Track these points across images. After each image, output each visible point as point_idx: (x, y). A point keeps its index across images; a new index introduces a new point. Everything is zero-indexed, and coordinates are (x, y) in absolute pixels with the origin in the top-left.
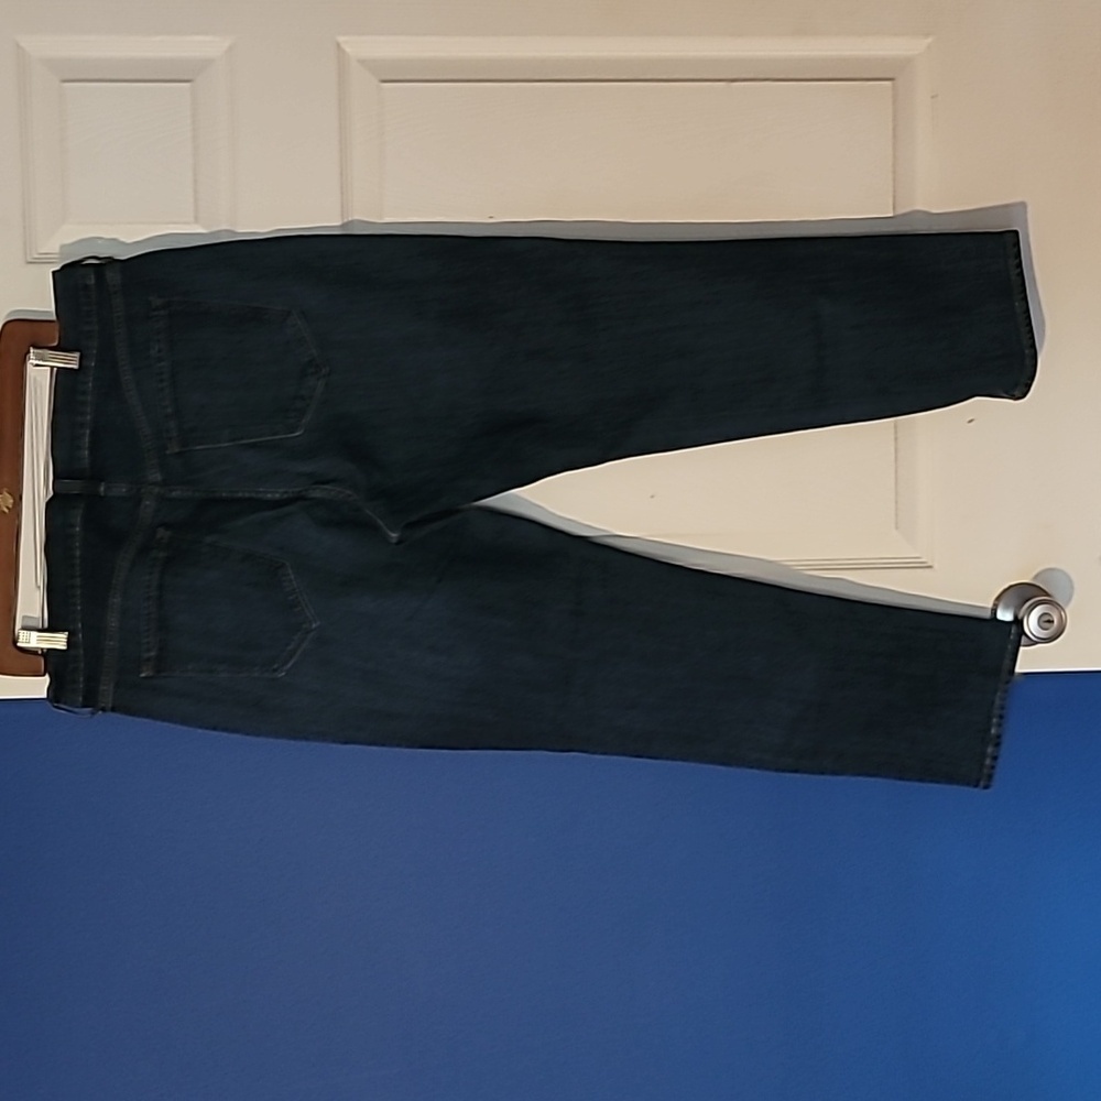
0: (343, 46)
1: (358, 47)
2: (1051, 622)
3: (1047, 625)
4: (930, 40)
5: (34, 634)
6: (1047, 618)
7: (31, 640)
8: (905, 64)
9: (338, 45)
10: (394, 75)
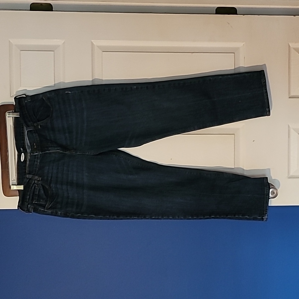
0: (93, 42)
1: (97, 43)
2: (274, 193)
3: (273, 194)
4: (244, 43)
5: (15, 186)
6: (273, 192)
7: (14, 188)
8: (237, 49)
9: (92, 42)
10: (106, 50)
